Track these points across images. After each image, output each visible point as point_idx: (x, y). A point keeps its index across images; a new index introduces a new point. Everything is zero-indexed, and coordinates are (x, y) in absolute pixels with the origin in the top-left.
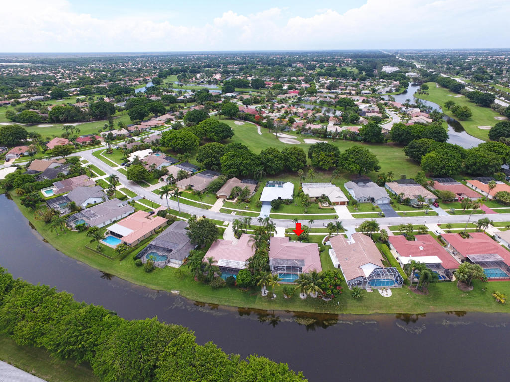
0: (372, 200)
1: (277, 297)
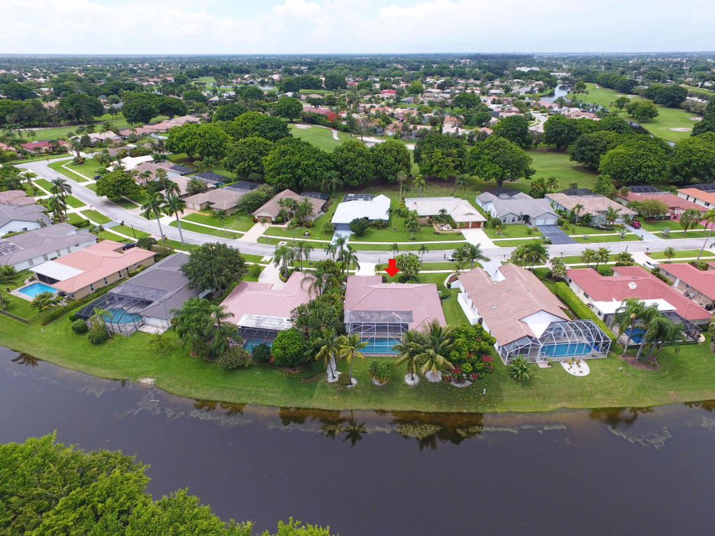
0: (526, 218)
1: (359, 383)
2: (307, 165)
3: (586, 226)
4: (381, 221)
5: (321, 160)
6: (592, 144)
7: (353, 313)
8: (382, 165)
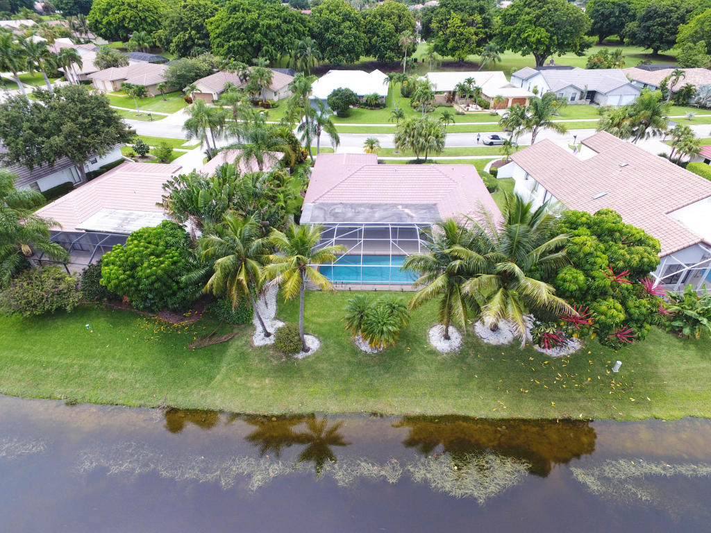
0: (591, 96)
2: (269, 27)
3: (683, 105)
4: (376, 97)
5: (290, 22)
6: (663, 15)
7: (321, 207)
8: (378, 36)
